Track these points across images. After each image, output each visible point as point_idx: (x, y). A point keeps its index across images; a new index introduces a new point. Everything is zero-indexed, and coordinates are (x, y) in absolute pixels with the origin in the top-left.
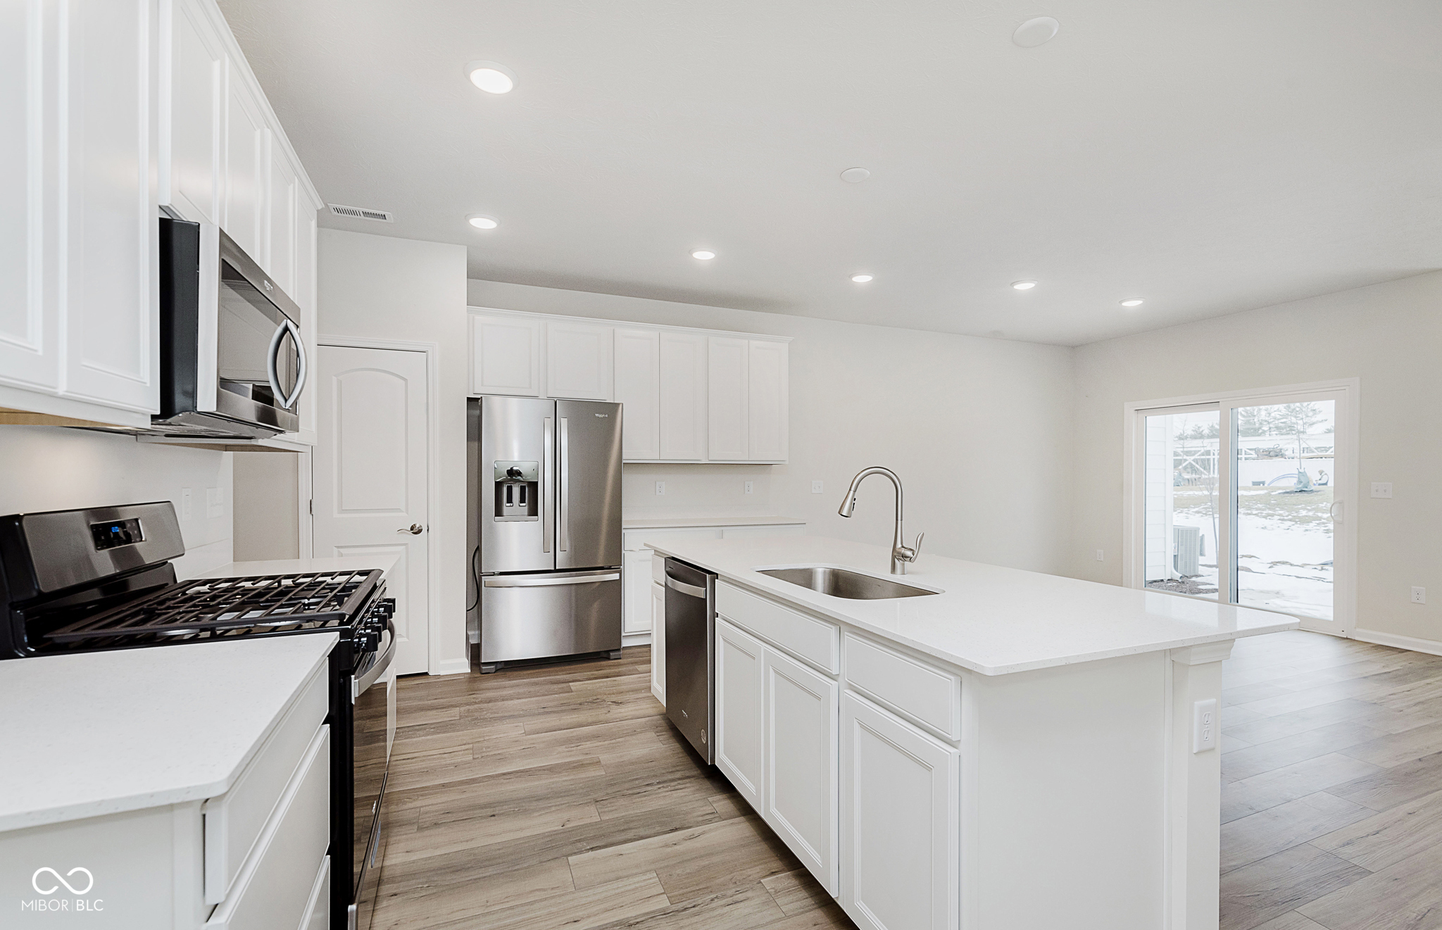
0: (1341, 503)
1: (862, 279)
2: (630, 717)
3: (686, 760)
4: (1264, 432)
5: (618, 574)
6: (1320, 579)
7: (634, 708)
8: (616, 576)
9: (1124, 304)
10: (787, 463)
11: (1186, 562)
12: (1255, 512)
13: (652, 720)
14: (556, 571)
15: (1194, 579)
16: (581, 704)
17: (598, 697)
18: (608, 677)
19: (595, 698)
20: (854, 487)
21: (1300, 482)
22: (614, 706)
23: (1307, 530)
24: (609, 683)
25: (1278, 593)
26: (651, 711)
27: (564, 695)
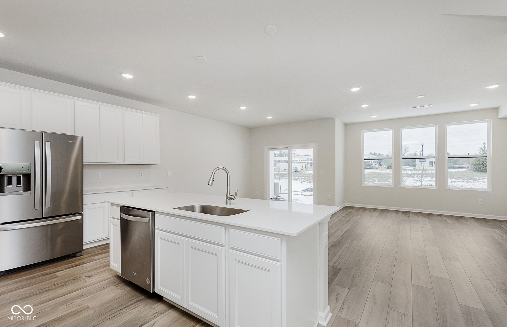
0: (314, 175)
1: (192, 97)
2: (98, 282)
3: (135, 293)
4: (284, 155)
5: (81, 216)
6: (302, 195)
7: (99, 277)
8: (80, 217)
9: (267, 117)
10: (159, 164)
11: (276, 193)
12: (286, 178)
13: (111, 280)
14: (43, 218)
15: (278, 197)
16: (66, 282)
17: (76, 276)
18: (78, 266)
19: (74, 277)
20: (213, 174)
21: (295, 169)
22: (87, 279)
23: (297, 182)
24: (80, 268)
25: (297, 199)
26: (110, 276)
27: (54, 280)
